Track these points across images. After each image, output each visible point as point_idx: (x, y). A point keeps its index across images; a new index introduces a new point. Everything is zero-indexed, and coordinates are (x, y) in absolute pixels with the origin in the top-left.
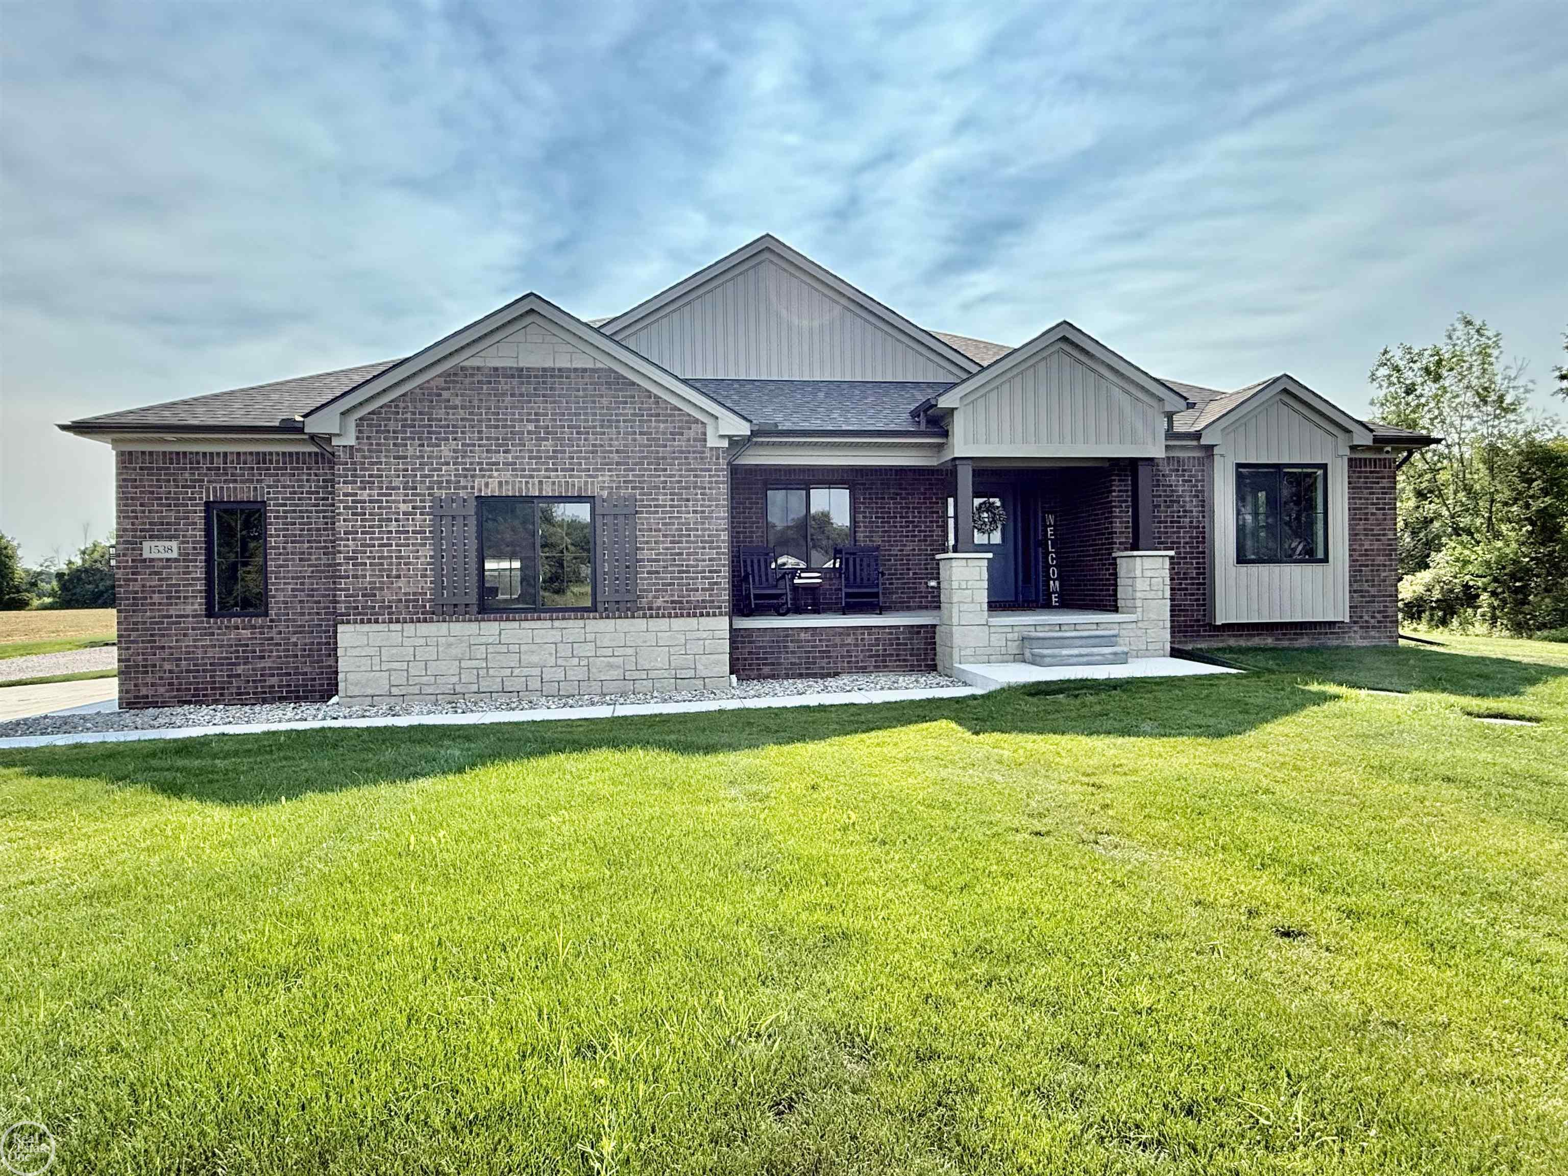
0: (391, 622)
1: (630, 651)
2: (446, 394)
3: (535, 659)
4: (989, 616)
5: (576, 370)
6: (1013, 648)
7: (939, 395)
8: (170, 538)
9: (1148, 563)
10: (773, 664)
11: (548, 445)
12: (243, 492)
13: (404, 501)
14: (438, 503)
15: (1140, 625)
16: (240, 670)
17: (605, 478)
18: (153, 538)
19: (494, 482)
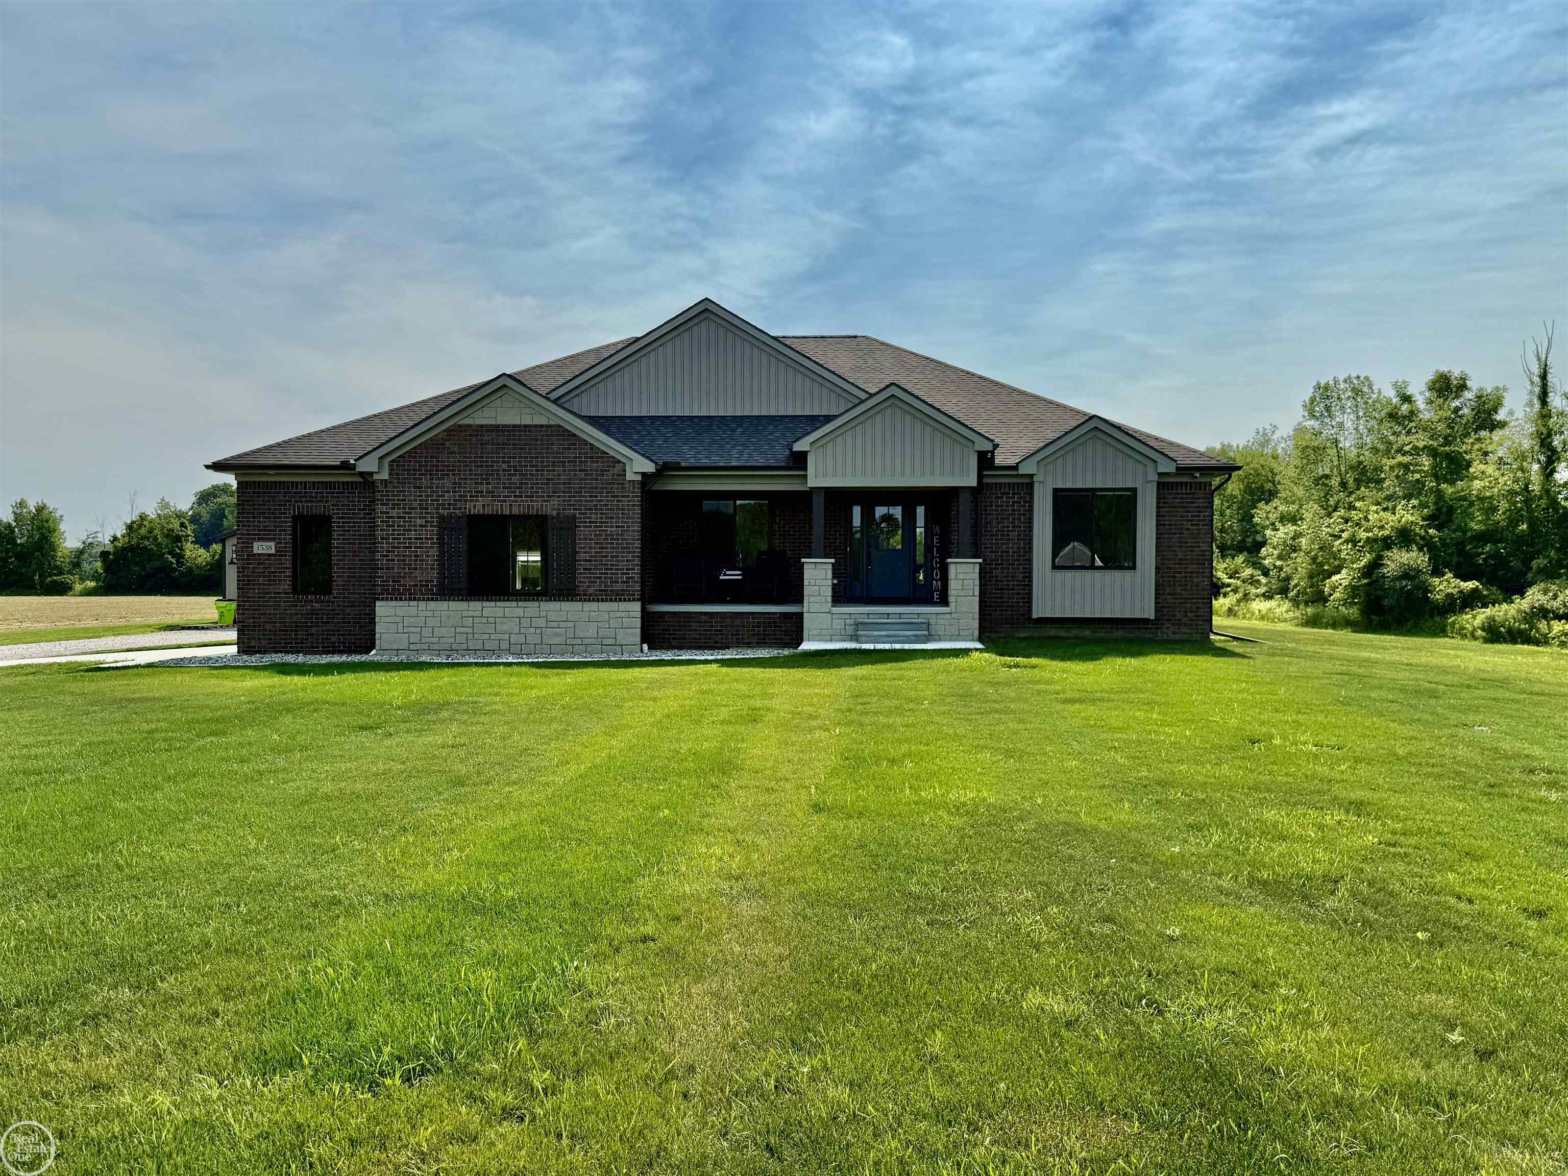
0: (410, 599)
1: (570, 624)
2: (447, 444)
3: (505, 628)
4: (833, 606)
5: (536, 426)
6: (850, 630)
7: (795, 442)
8: (270, 540)
9: (961, 568)
10: (680, 639)
11: (516, 479)
12: (317, 508)
13: (420, 518)
14: (442, 518)
15: (953, 616)
16: (313, 630)
17: (555, 502)
18: (260, 540)
19: (479, 505)
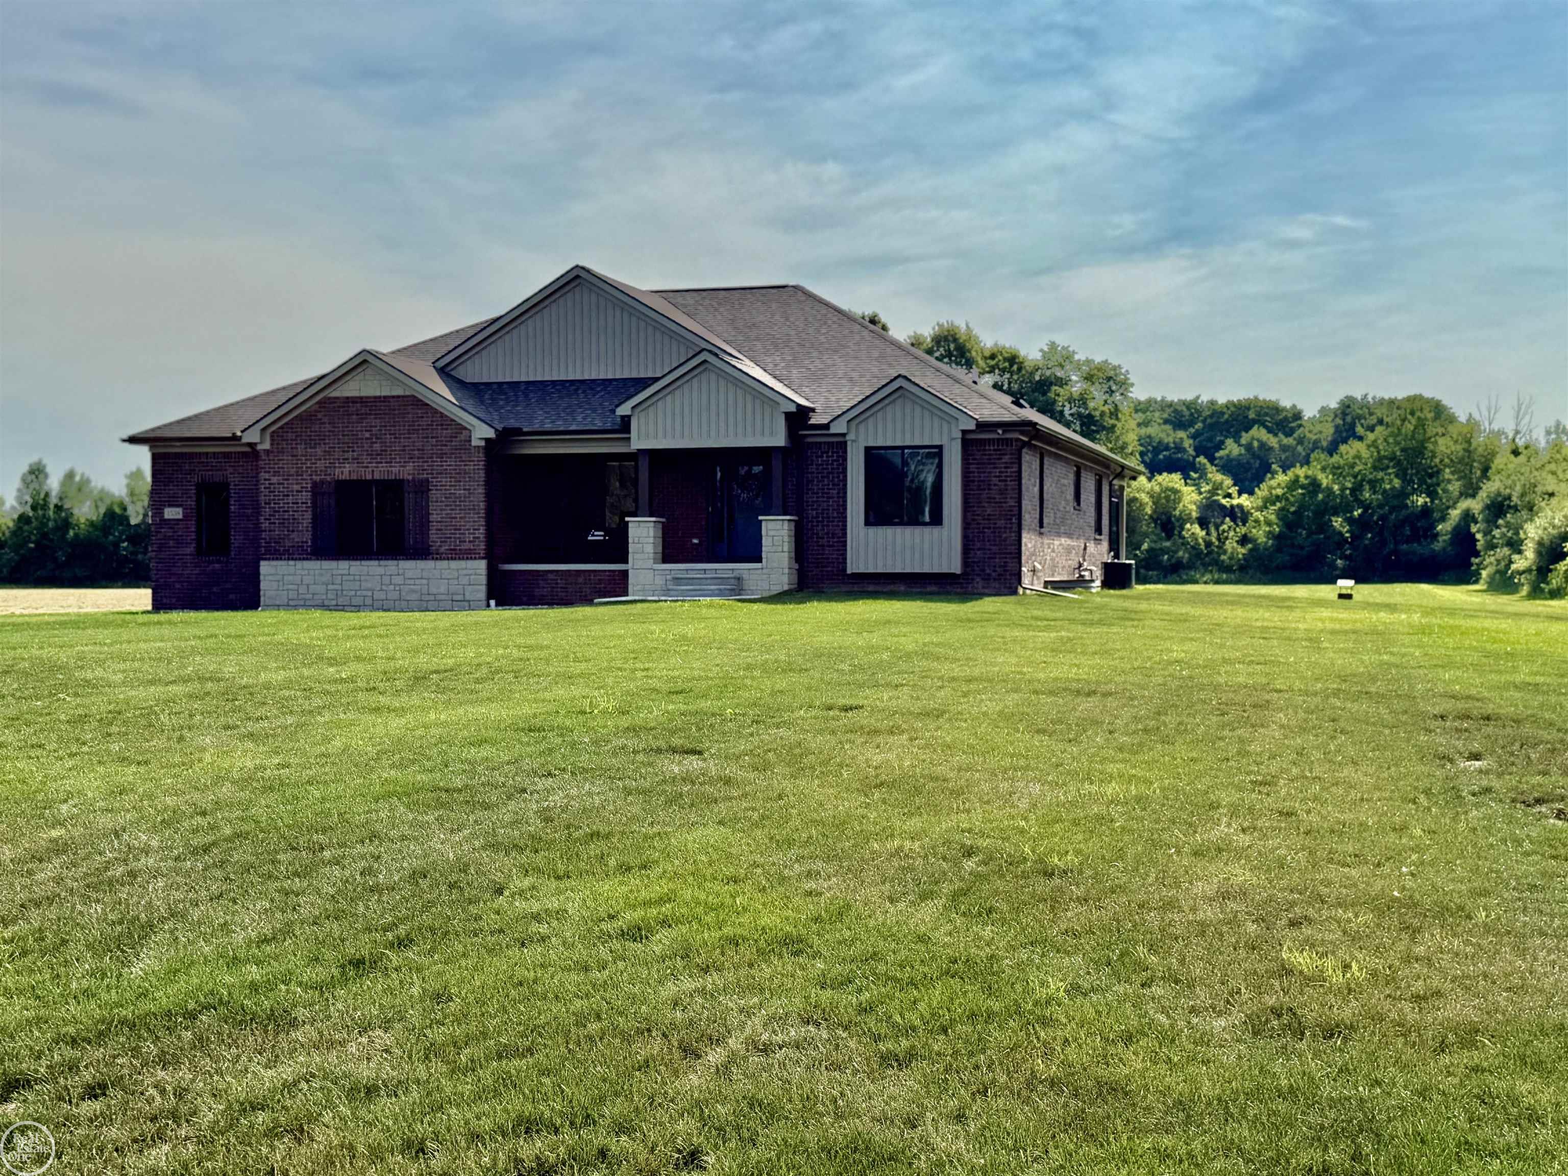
0: (289, 559)
1: (425, 582)
2: (319, 415)
3: (369, 585)
4: (654, 563)
5: (393, 397)
7: (617, 406)
8: (178, 506)
10: (529, 596)
11: (377, 446)
13: (297, 484)
14: (315, 485)
15: (764, 571)
16: (214, 589)
17: (410, 467)
18: (170, 506)
19: (346, 471)
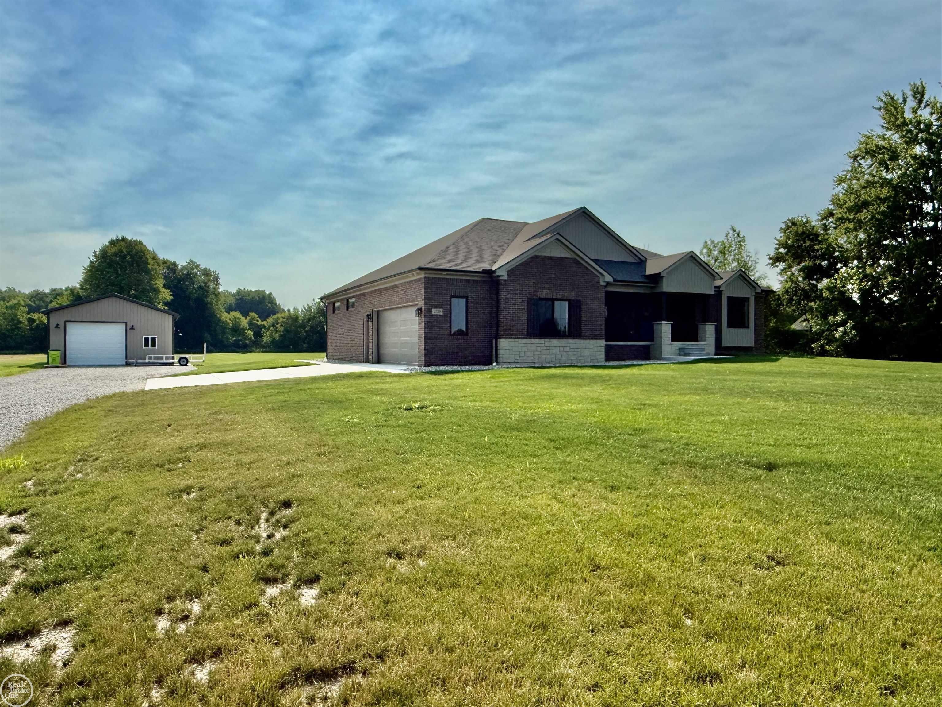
1: (579, 350)
2: (531, 264)
5: (566, 258)
6: (677, 352)
8: (440, 308)
9: (711, 327)
11: (558, 282)
12: (461, 293)
13: (519, 299)
14: (528, 299)
16: (460, 354)
17: (573, 294)
18: (435, 307)
19: (544, 293)
